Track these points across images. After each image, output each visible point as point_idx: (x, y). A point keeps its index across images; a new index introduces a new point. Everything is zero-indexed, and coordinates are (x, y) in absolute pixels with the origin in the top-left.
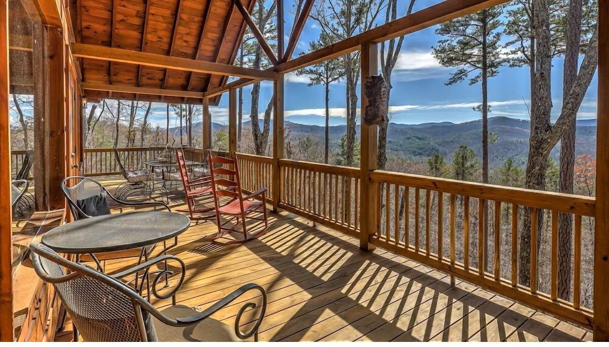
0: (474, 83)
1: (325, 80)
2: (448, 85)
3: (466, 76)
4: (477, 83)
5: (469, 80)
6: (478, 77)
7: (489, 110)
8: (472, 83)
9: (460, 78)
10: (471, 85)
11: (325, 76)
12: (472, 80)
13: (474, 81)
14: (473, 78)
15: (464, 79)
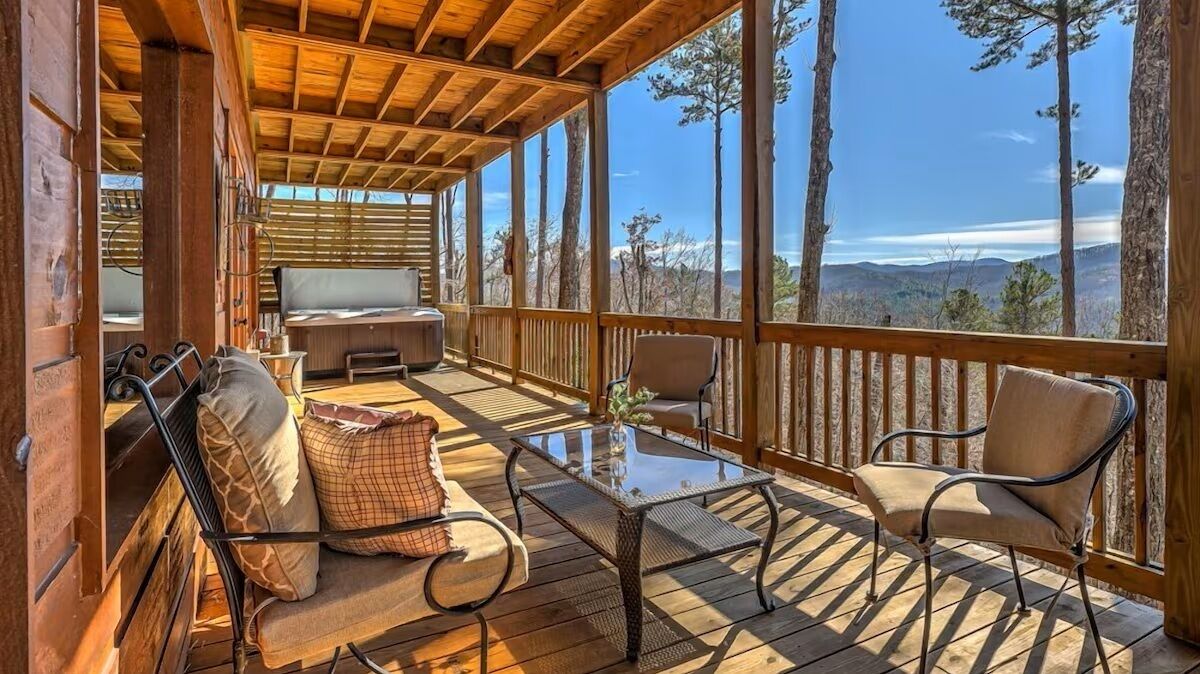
0: (1040, 63)
1: (713, 107)
2: (977, 70)
3: (1021, 47)
4: (1046, 63)
5: (1027, 56)
6: (1047, 47)
7: (1073, 112)
8: (1034, 64)
9: (1007, 52)
10: (1031, 67)
11: (715, 98)
12: (1034, 55)
13: (1038, 59)
14: (1037, 51)
15: (1015, 56)
